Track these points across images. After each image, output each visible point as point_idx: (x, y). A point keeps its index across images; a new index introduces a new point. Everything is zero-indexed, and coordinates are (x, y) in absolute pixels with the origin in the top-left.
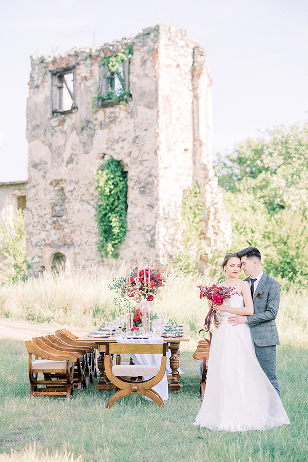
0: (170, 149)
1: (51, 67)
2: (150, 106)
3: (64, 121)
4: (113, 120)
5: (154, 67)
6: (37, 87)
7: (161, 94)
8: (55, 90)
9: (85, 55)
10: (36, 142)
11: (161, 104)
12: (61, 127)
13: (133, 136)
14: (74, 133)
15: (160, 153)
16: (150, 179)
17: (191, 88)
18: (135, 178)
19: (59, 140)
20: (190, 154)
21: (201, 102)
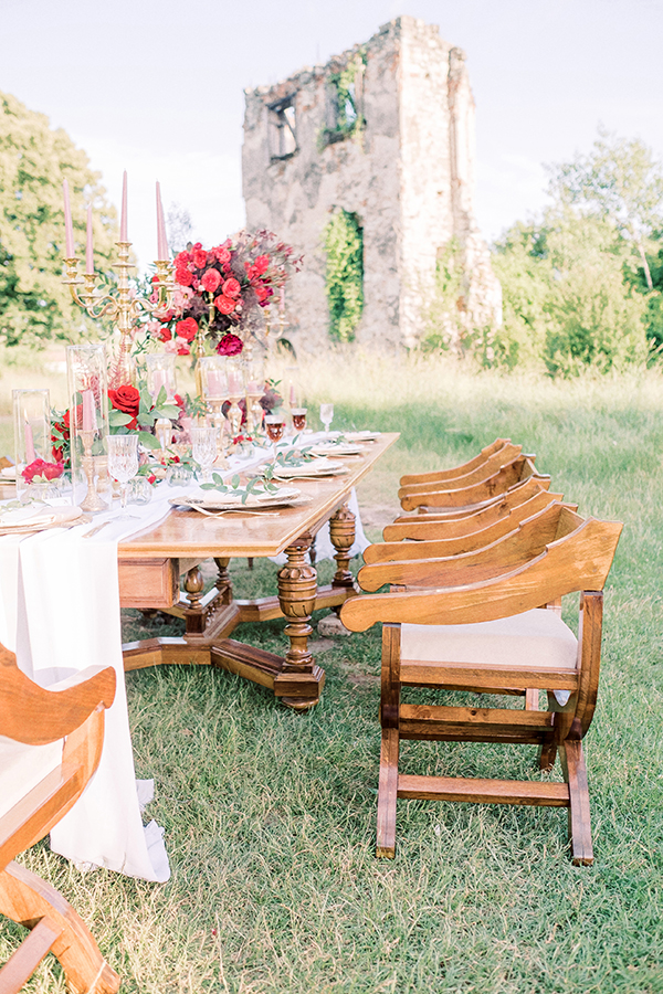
0: (418, 192)
1: (269, 100)
2: (389, 134)
3: (283, 169)
4: (344, 159)
5: (394, 77)
6: (252, 128)
7: (405, 115)
8: (273, 129)
9: (307, 76)
10: (254, 201)
11: (405, 129)
12: (280, 177)
13: (369, 178)
14: (297, 184)
15: (404, 196)
16: (392, 234)
17: (446, 107)
18: (372, 234)
19: (279, 193)
20: (446, 199)
21: (460, 125)
